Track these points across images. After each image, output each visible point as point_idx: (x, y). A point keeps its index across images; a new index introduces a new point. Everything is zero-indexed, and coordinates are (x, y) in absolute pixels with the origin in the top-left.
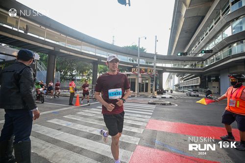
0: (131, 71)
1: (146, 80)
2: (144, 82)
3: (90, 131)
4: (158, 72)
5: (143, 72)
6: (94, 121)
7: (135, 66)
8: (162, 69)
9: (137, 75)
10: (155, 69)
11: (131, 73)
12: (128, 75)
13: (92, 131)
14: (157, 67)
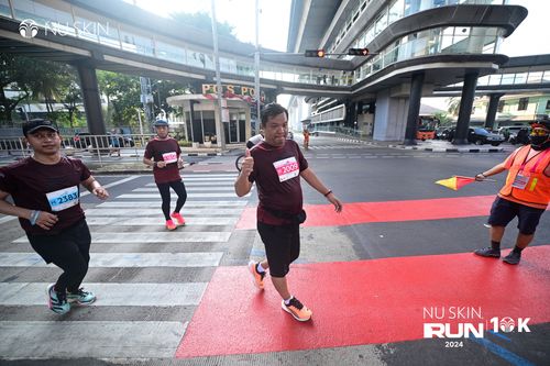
0: (199, 92)
1: (241, 113)
2: (235, 118)
3: (104, 262)
4: (266, 93)
5: (231, 96)
6: (113, 237)
7: (209, 77)
8: (274, 87)
9: (216, 102)
10: (257, 85)
11: (200, 97)
12: (193, 102)
13: (110, 263)
14: (262, 81)
